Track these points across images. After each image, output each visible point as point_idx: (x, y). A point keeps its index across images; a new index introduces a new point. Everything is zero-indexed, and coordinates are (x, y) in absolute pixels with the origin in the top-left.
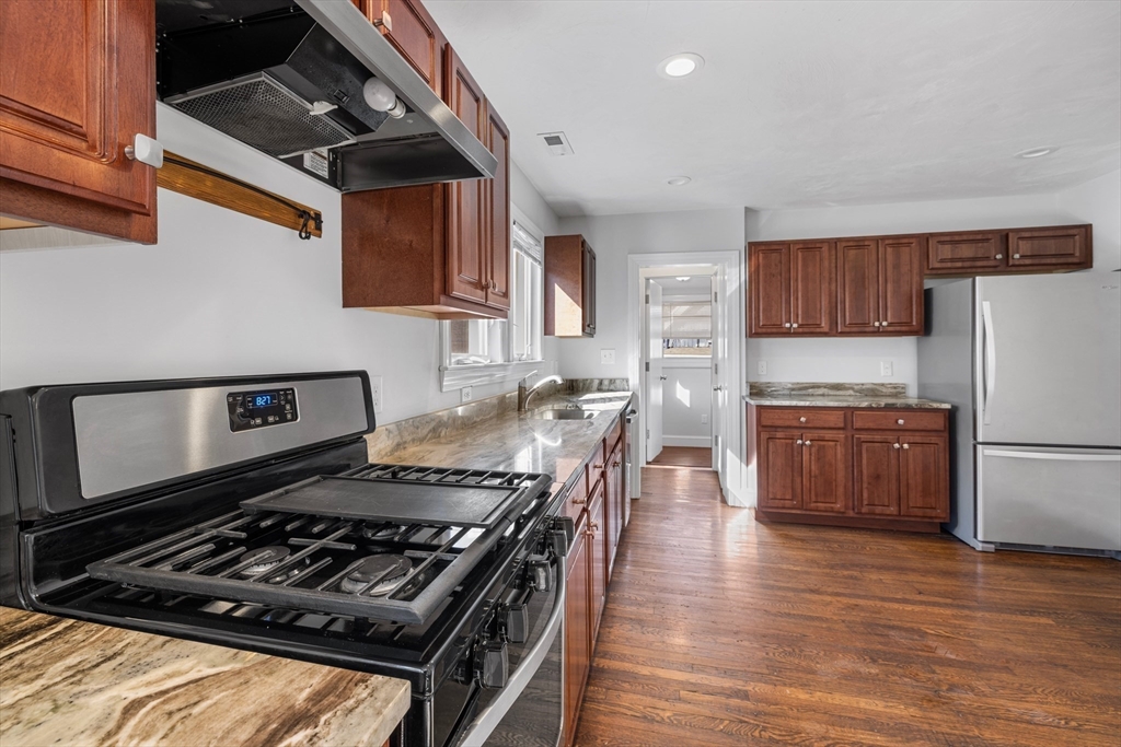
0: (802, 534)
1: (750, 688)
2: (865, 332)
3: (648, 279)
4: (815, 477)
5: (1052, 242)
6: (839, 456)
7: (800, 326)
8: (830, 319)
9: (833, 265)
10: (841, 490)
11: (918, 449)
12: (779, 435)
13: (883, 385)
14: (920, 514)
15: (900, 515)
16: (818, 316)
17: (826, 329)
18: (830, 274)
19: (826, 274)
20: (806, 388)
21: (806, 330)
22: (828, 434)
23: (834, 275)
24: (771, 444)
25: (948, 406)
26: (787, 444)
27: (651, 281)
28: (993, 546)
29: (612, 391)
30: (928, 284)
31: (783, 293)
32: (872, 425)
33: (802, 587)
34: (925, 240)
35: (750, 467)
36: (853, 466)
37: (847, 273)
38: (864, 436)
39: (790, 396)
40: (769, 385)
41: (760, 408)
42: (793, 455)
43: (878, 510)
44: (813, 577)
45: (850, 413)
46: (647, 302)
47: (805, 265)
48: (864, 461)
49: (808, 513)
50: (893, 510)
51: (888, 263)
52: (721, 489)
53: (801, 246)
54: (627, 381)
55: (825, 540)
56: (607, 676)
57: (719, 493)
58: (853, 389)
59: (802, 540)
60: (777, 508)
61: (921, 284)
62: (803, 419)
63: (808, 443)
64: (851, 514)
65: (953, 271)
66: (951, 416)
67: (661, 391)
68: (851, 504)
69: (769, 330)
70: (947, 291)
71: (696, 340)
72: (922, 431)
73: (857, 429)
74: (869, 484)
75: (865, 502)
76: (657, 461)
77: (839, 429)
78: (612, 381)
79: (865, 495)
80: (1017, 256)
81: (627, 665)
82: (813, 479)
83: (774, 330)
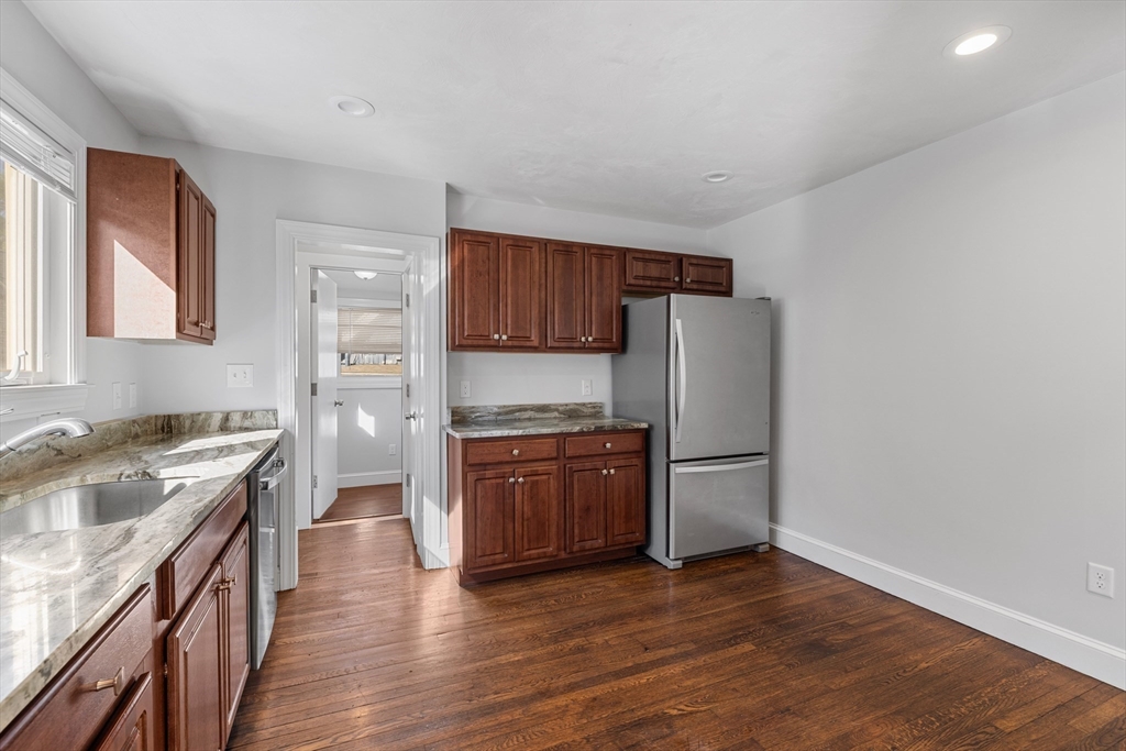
0: (515, 595)
2: (573, 348)
3: (314, 269)
4: (528, 520)
5: (709, 271)
6: (552, 491)
7: (510, 338)
8: (540, 331)
9: (543, 270)
10: (554, 529)
11: (622, 473)
12: (489, 473)
13: (584, 404)
14: (623, 541)
15: (606, 546)
16: (528, 326)
17: (536, 343)
18: (540, 279)
19: (536, 279)
20: (513, 412)
21: (516, 343)
22: (540, 467)
23: (543, 281)
24: (479, 486)
25: (645, 425)
26: (498, 484)
27: (321, 274)
28: (680, 562)
29: (247, 429)
30: (625, 301)
31: (491, 297)
32: (583, 452)
33: (529, 690)
34: (623, 253)
35: (452, 515)
36: (565, 500)
37: (556, 281)
38: (576, 466)
39: (497, 424)
40: (473, 409)
41: (466, 442)
42: (503, 495)
43: (588, 544)
44: (539, 666)
45: (562, 441)
46: (313, 300)
47: (515, 266)
48: (576, 493)
49: (520, 564)
50: (600, 542)
51: (593, 273)
52: (415, 546)
53: (511, 242)
54: (275, 412)
55: (540, 597)
57: (412, 552)
58: (557, 410)
59: (517, 604)
60: (487, 566)
61: (620, 301)
62: (516, 452)
63: (521, 480)
64: (563, 555)
65: (644, 289)
66: (646, 435)
67: (335, 419)
68: (563, 545)
69: (475, 342)
70: (641, 309)
71: (382, 356)
72: (626, 453)
73: (569, 458)
74: (580, 517)
75: (577, 539)
76: (328, 516)
77: (552, 459)
78: (246, 414)
79: (576, 531)
80: (688, 280)
82: (525, 523)
83: (481, 342)
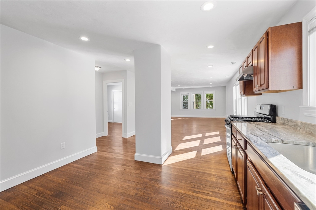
1: (192, 193)
56: (236, 200)
81: (230, 203)
